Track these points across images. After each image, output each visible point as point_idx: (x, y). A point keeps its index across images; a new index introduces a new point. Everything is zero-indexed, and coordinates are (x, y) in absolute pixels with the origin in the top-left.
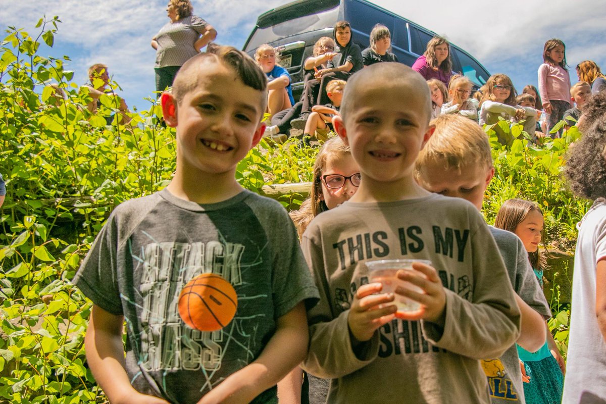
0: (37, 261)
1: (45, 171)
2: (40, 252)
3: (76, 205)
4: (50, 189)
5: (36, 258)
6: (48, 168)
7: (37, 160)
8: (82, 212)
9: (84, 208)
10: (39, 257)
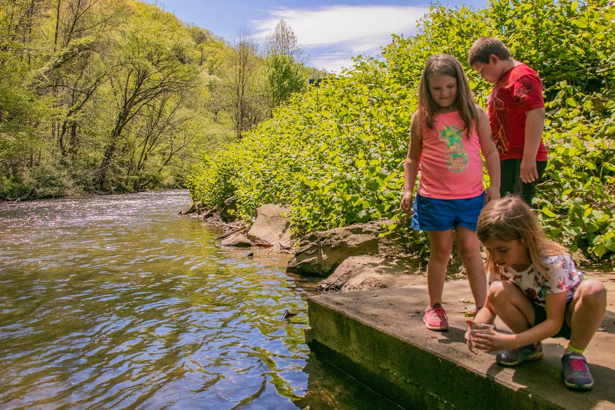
0: (569, 106)
1: (578, 53)
2: (571, 101)
3: (597, 71)
4: (583, 63)
5: (568, 105)
6: (580, 51)
7: (574, 48)
8: (602, 75)
9: (603, 72)
10: (570, 105)
